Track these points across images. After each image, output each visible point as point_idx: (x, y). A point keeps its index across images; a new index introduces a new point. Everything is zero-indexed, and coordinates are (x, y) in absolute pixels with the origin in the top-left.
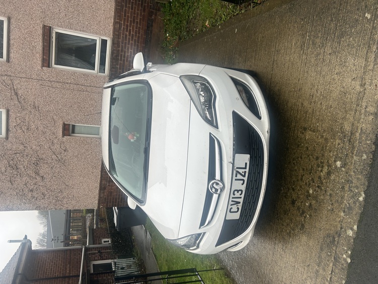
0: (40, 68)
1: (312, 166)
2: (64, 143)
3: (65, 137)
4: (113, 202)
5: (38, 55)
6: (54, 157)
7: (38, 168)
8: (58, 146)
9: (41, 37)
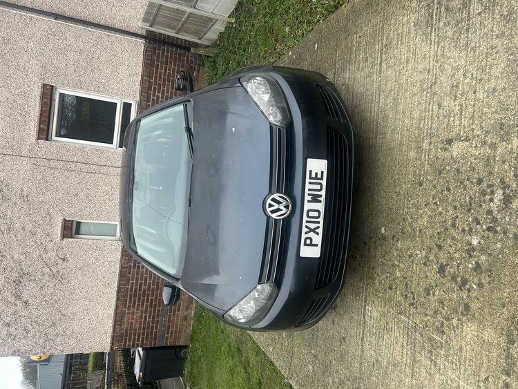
0: (34, 141)
1: (471, 198)
2: (62, 248)
3: (65, 239)
4: (134, 339)
5: (32, 124)
6: (46, 270)
7: (21, 288)
8: (54, 254)
9: (38, 99)
